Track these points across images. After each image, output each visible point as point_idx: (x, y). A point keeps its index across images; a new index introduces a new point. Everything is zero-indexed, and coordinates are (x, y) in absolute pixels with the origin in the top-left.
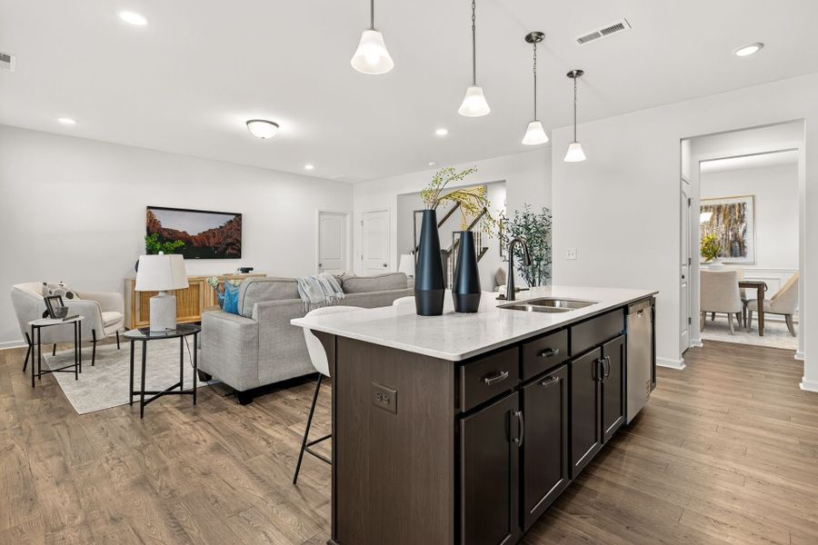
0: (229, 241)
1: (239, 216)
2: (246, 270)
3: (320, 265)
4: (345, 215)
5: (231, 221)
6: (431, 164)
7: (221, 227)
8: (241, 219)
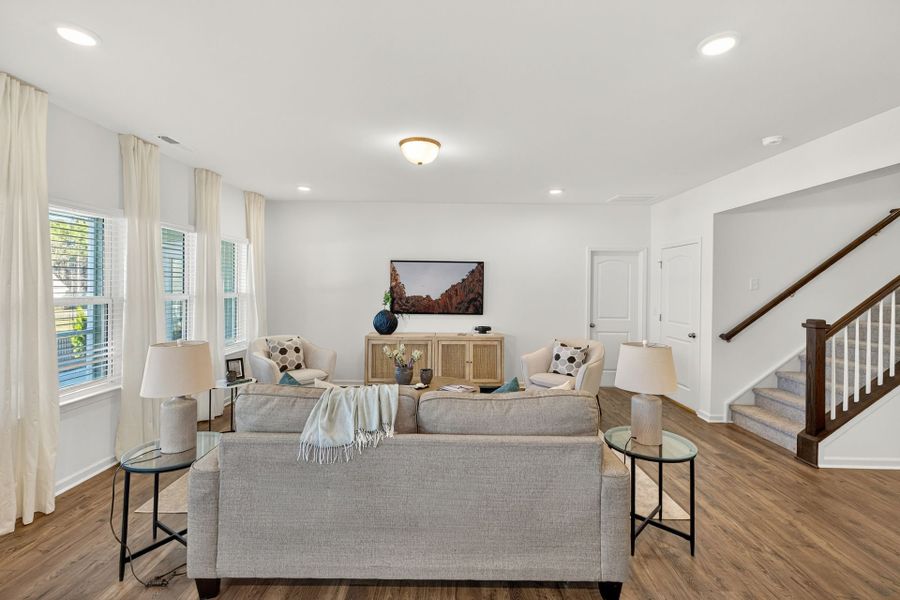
0: (472, 296)
1: (481, 264)
2: (484, 330)
3: (592, 326)
4: (636, 253)
5: (473, 271)
6: (767, 141)
7: (464, 280)
8: (483, 267)
